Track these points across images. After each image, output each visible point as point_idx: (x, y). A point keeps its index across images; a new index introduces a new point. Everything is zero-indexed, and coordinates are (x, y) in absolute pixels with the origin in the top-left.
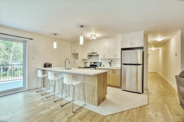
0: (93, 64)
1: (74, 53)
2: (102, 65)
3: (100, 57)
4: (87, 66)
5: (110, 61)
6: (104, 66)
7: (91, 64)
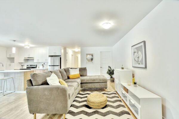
0: (29, 66)
1: (9, 57)
2: (37, 67)
3: (35, 61)
4: (23, 68)
5: (43, 64)
6: (39, 67)
7: (28, 66)
